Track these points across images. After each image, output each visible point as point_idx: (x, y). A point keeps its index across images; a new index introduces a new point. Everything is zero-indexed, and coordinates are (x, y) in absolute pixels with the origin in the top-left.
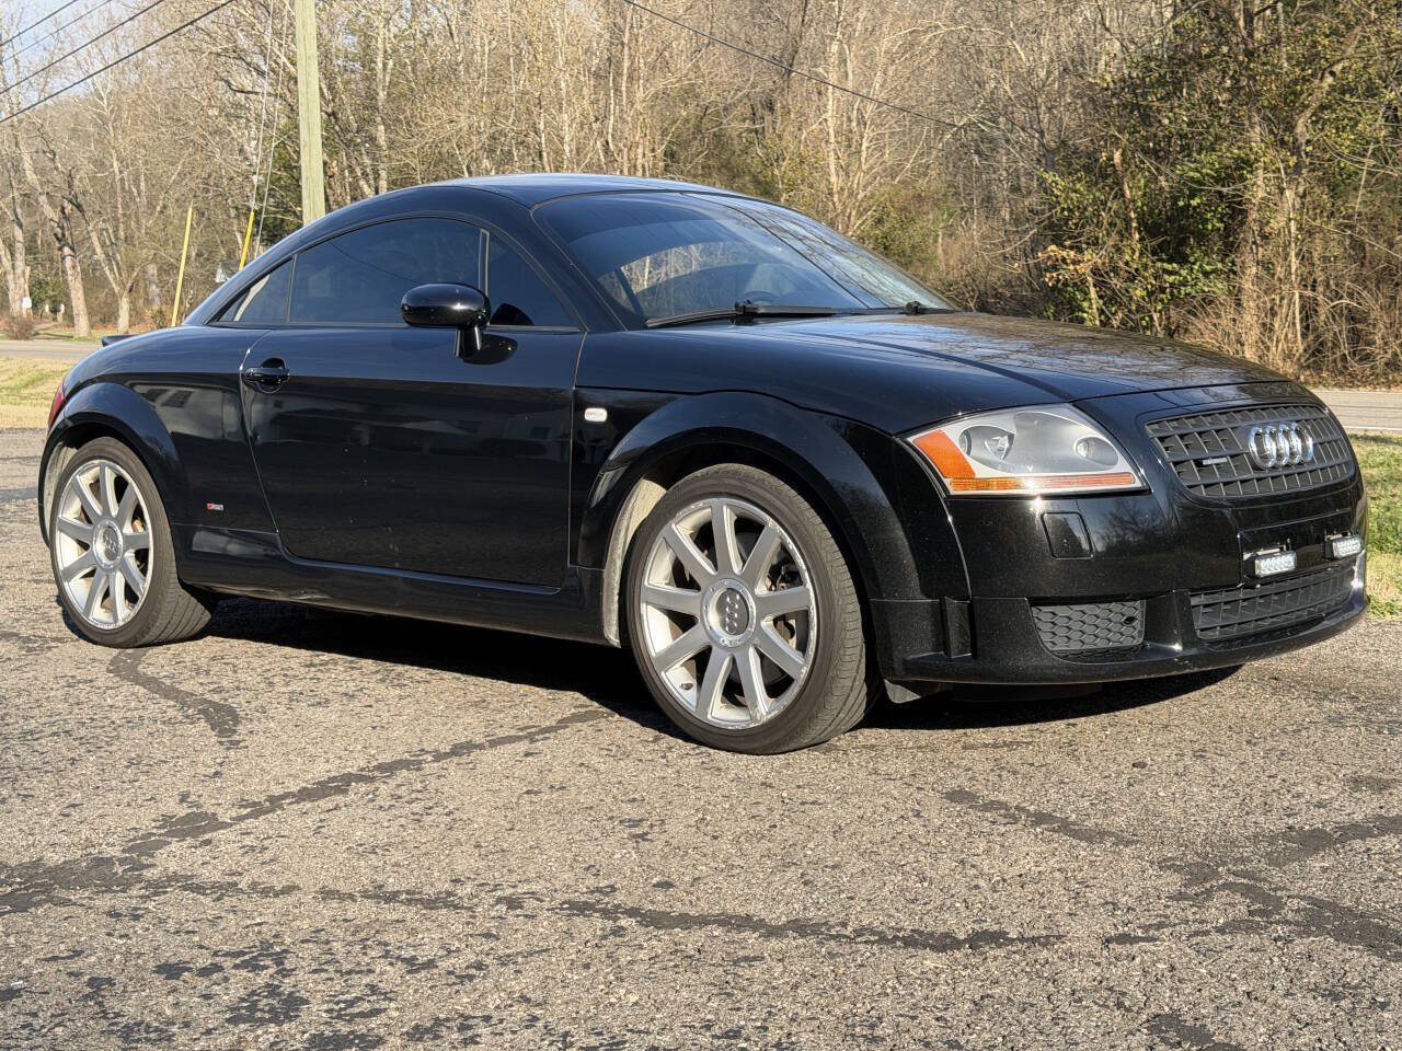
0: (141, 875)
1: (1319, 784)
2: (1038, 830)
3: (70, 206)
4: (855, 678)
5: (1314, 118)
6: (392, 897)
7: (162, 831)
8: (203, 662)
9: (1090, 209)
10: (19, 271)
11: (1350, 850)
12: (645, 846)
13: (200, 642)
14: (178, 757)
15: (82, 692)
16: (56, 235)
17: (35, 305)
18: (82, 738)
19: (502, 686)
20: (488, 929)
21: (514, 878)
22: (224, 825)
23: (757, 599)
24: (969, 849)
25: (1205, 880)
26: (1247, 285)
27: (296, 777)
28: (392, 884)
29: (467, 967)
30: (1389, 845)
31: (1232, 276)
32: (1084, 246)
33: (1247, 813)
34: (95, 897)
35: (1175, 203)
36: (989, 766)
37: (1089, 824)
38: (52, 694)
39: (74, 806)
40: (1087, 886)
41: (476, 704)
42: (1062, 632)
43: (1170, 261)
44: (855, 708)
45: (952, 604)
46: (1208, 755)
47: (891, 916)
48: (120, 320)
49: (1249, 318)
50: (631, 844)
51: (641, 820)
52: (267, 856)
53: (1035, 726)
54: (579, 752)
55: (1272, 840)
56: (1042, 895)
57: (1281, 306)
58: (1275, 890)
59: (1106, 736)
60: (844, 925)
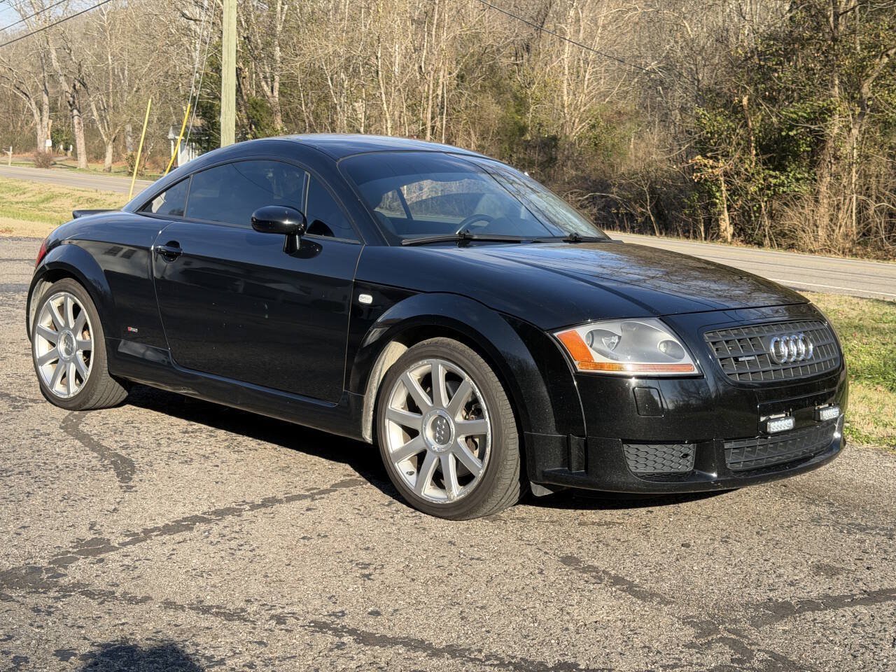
0: (57, 581)
1: (795, 568)
2: (614, 589)
3: (79, 84)
4: (513, 478)
5: (874, 84)
6: (206, 610)
7: (75, 550)
8: (120, 425)
9: (725, 133)
10: (45, 123)
11: (804, 619)
12: (368, 583)
13: (120, 409)
14: (93, 496)
15: (42, 443)
16: (69, 102)
17: (54, 145)
18: (36, 477)
19: (302, 456)
20: (262, 638)
21: (285, 601)
22: (114, 549)
23: (456, 424)
24: (568, 600)
25: (709, 634)
26: (823, 189)
27: (163, 515)
28: (209, 600)
29: (244, 666)
30: (828, 617)
31: (813, 182)
32: (720, 157)
33: (746, 587)
34: (28, 596)
35: (780, 133)
36: (593, 539)
37: (646, 587)
38: (24, 442)
39: (24, 527)
40: (636, 633)
41: (282, 469)
42: (642, 461)
43: (774, 170)
44: (512, 496)
45: (575, 439)
46: (730, 541)
47: (510, 646)
48: (106, 159)
49: (823, 209)
50: (360, 581)
51: (369, 564)
52: (136, 573)
53: (627, 511)
54: (340, 511)
55: (757, 608)
56: (606, 638)
57: (844, 204)
58: (751, 645)
59: (670, 521)
60: (480, 651)
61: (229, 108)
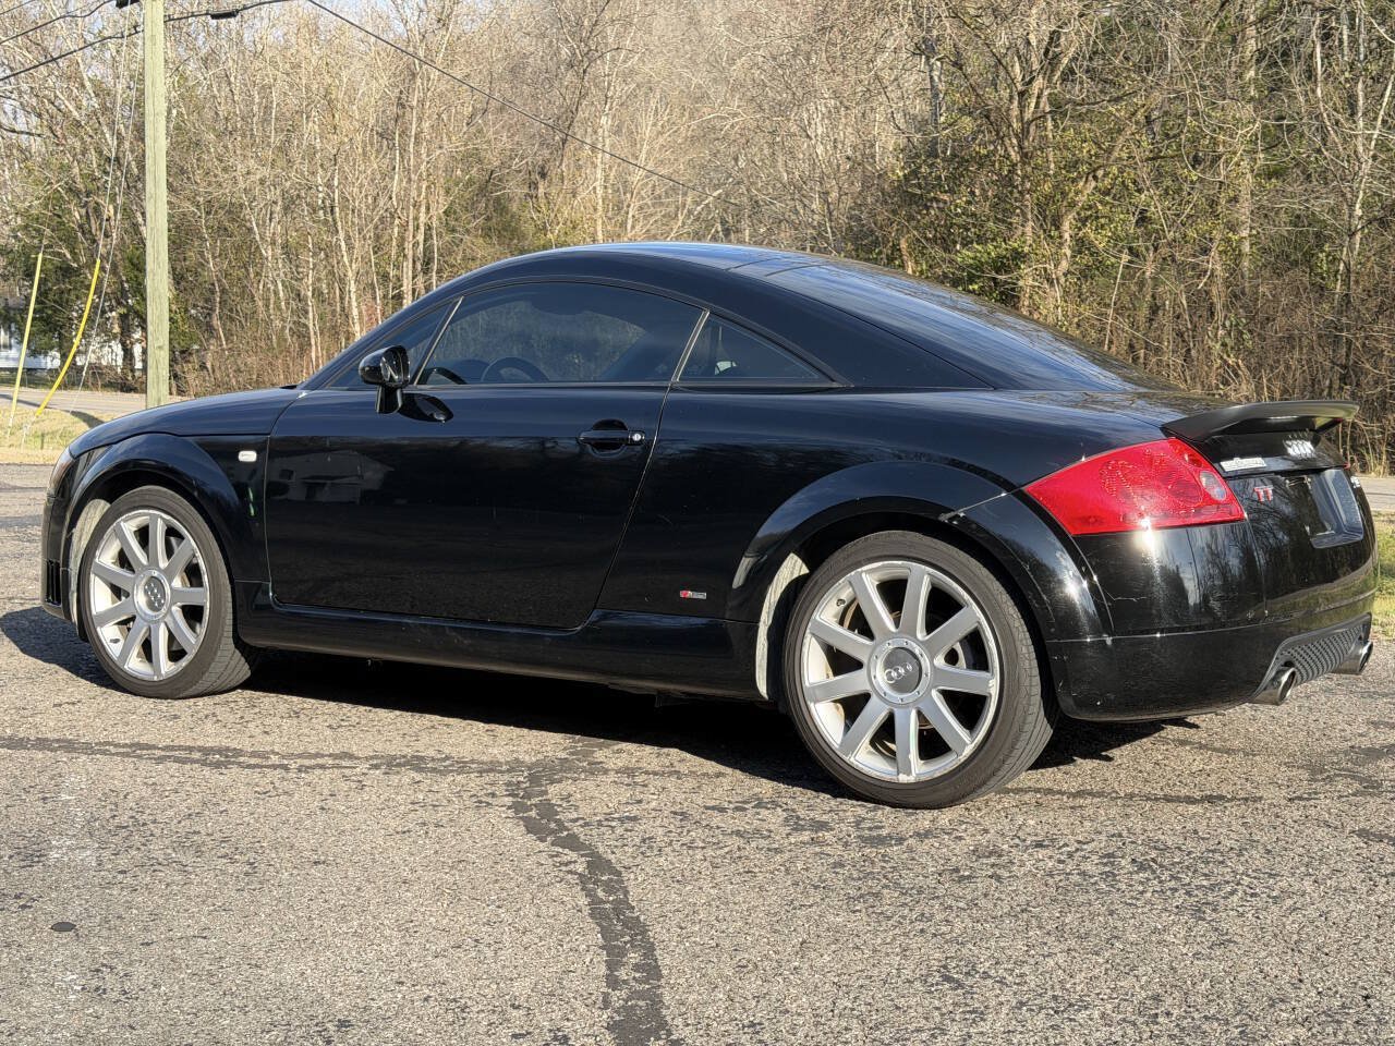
61: (159, 264)
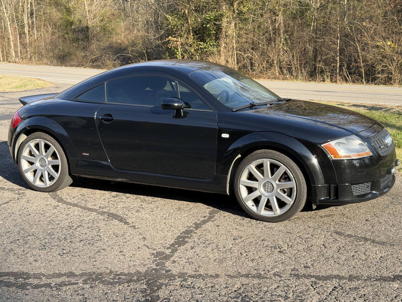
0: (172, 274)
7: (157, 259)
9: (179, 26)
22: (171, 255)
26: (222, 49)
31: (218, 46)
32: (178, 37)
35: (203, 26)
39: (121, 252)
43: (201, 42)
45: (332, 186)
49: (223, 58)
52: (196, 265)
53: (329, 209)
